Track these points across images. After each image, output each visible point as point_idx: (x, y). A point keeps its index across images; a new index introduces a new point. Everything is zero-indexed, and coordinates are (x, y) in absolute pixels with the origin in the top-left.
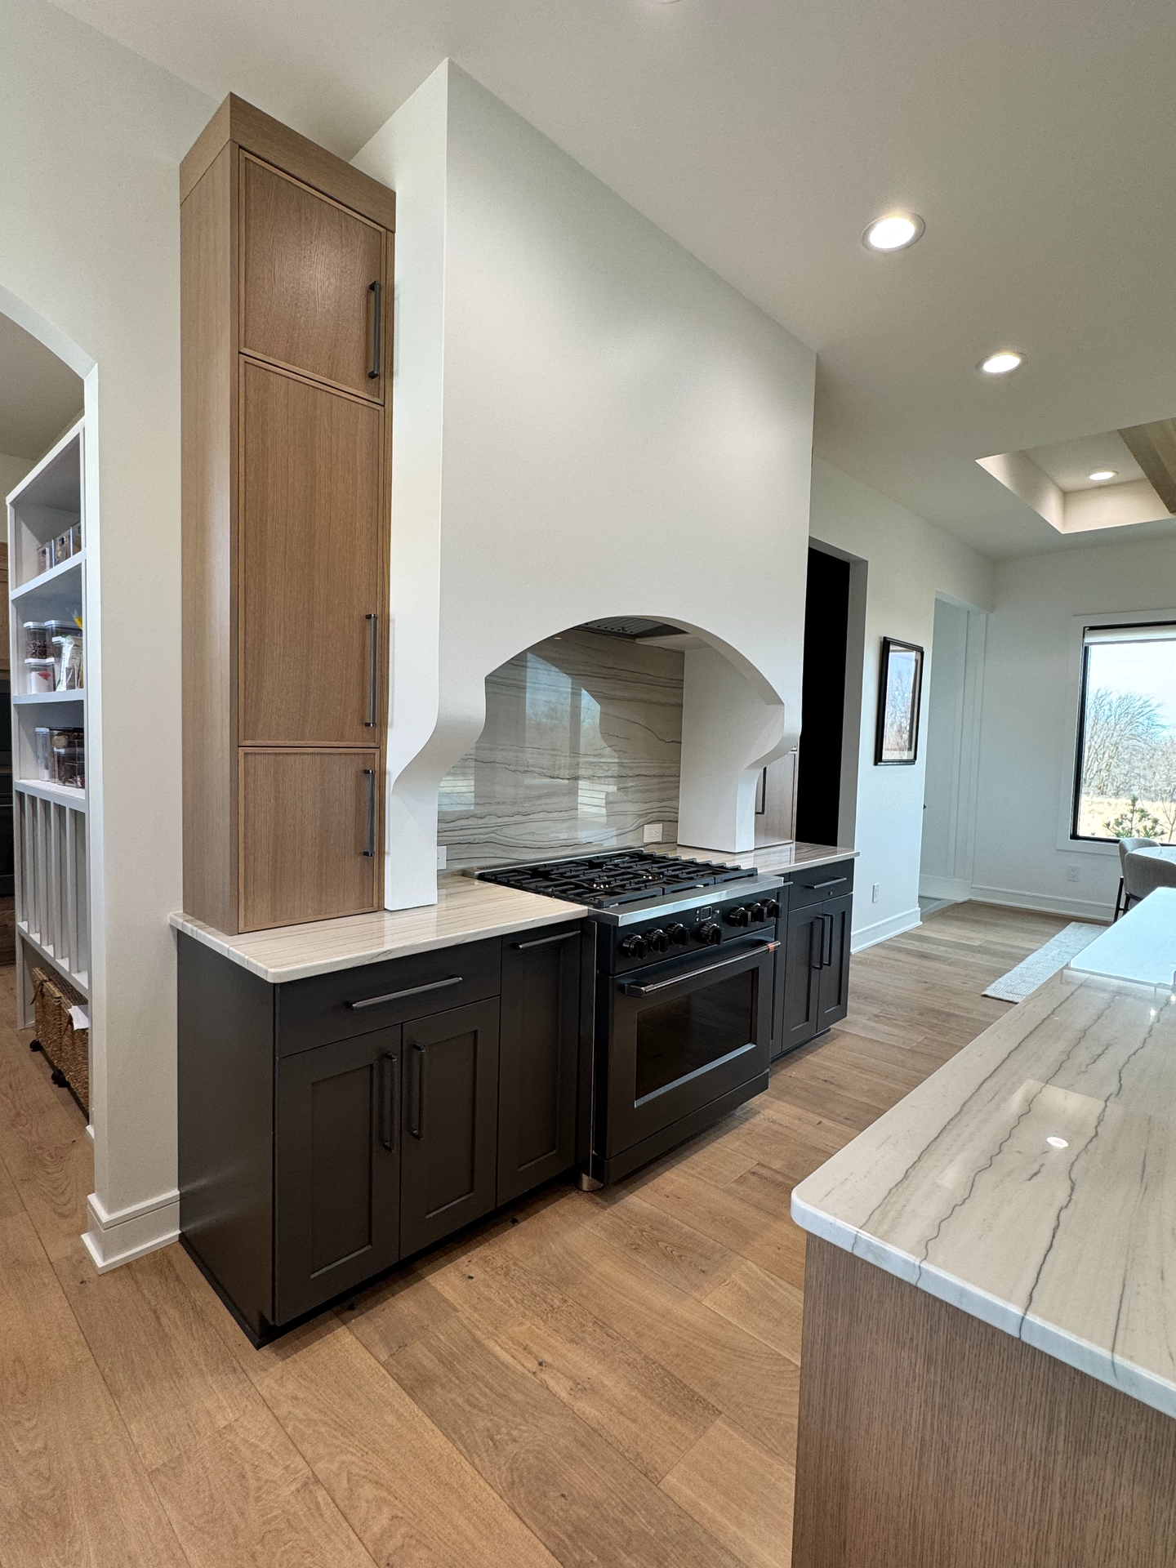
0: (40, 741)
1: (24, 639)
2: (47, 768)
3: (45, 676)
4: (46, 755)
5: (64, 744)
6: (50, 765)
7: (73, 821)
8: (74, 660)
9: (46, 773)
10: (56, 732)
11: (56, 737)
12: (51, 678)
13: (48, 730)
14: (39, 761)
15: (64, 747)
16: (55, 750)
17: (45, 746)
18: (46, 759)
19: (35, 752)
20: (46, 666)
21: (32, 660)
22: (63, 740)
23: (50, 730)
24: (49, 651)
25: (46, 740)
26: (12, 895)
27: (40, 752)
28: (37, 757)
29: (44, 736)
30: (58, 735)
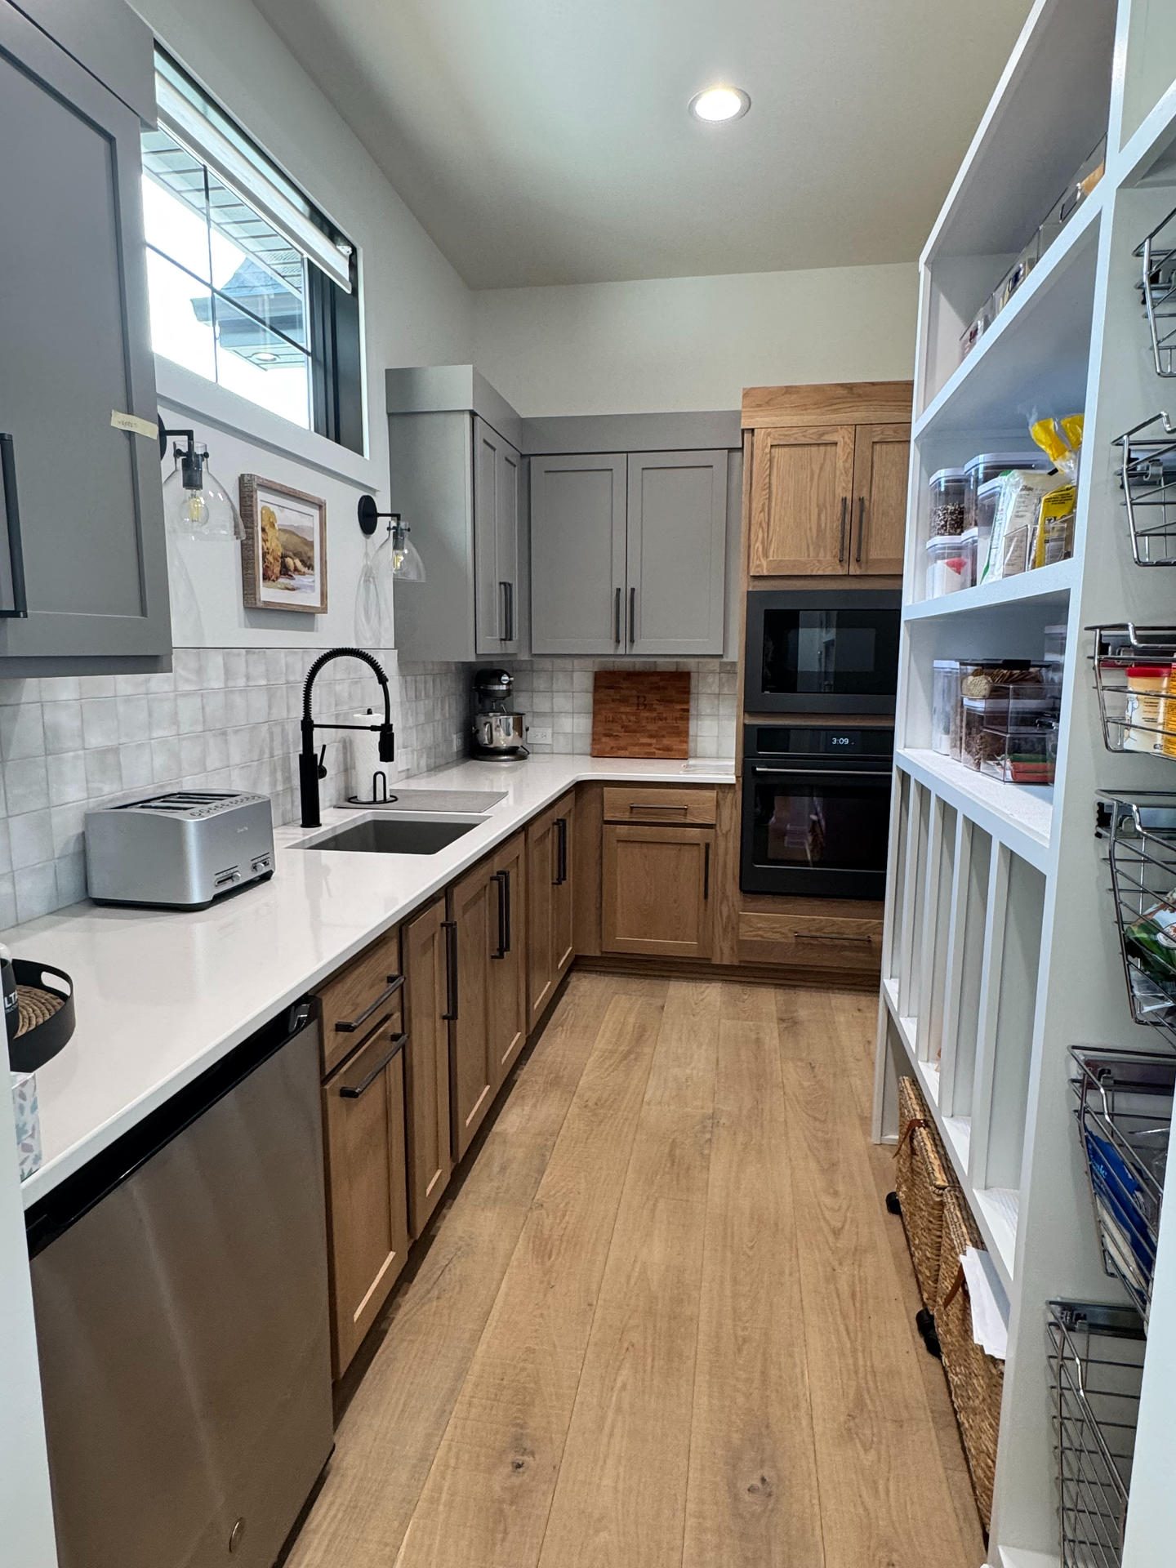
0: (940, 684)
1: (929, 504)
2: (947, 731)
3: (958, 567)
4: (948, 708)
5: (984, 693)
6: (952, 728)
7: (968, 846)
8: (1019, 520)
9: (944, 742)
10: (970, 669)
11: (971, 678)
12: (968, 568)
13: (957, 665)
14: (935, 717)
15: (984, 697)
16: (966, 701)
17: (947, 692)
18: (947, 717)
19: (931, 704)
20: (959, 548)
21: (939, 540)
22: (982, 684)
23: (961, 664)
24: (971, 516)
25: (949, 682)
26: (882, 898)
27: (938, 703)
28: (933, 711)
29: (948, 674)
30: (975, 674)
